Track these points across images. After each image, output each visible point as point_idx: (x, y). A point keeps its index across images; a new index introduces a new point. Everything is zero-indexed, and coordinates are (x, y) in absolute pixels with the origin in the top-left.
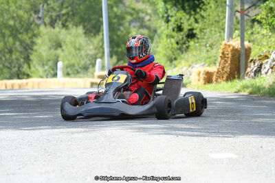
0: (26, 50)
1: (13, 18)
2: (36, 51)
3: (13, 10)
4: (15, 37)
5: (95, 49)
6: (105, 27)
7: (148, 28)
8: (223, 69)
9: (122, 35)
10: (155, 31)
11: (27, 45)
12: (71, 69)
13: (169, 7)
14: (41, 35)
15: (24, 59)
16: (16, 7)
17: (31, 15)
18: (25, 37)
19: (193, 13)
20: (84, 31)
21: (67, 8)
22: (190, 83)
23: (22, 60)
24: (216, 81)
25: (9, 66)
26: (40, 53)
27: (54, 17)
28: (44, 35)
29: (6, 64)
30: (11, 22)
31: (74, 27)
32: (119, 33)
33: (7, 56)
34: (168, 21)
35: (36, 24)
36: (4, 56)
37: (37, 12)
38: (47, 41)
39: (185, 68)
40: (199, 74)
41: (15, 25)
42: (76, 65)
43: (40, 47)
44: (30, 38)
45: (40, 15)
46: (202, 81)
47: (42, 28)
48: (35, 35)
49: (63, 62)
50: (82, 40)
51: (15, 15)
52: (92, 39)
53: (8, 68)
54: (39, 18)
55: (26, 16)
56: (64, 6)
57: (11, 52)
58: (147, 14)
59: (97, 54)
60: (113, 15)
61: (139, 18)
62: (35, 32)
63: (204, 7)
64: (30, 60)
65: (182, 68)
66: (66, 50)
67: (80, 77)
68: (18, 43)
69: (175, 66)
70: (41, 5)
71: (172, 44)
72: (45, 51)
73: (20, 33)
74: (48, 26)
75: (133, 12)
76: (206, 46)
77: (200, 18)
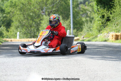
0: (38, 26)
1: (32, 12)
2: (42, 26)
3: (32, 9)
4: (33, 20)
5: (67, 26)
6: (71, 16)
7: (90, 17)
9: (79, 20)
10: (93, 18)
11: (38, 24)
13: (99, 8)
14: (44, 19)
15: (37, 29)
16: (34, 8)
17: (40, 11)
18: (37, 20)
19: (110, 9)
20: (62, 18)
21: (55, 8)
22: (108, 40)
23: (35, 30)
24: (120, 39)
25: (30, 32)
27: (49, 12)
28: (45, 19)
29: (29, 32)
30: (31, 14)
32: (77, 19)
33: (29, 28)
35: (42, 15)
36: (28, 28)
37: (42, 10)
38: (46, 22)
39: (106, 34)
40: (113, 36)
41: (33, 15)
43: (44, 24)
44: (39, 21)
45: (44, 11)
46: (114, 39)
47: (44, 16)
48: (41, 20)
51: (33, 11)
52: (66, 21)
53: (30, 33)
54: (43, 12)
55: (38, 11)
56: (54, 7)
57: (31, 27)
58: (89, 11)
59: (68, 28)
60: (75, 12)
61: (86, 13)
62: (42, 18)
63: (115, 7)
64: (40, 30)
65: (104, 34)
68: (34, 23)
69: (101, 33)
70: (44, 7)
71: (100, 23)
72: (45, 26)
73: (35, 19)
74: (47, 16)
75: (83, 10)
76: (115, 24)
77: (113, 12)
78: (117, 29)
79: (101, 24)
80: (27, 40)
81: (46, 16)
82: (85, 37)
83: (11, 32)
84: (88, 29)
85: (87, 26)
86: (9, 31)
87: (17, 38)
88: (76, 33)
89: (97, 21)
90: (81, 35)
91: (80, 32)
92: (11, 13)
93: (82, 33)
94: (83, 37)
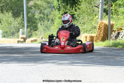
5: (18, 24)
8: (99, 35)
12: (6, 34)
19: (74, 6)
20: (12, 15)
31: (7, 13)
34: (59, 10)
42: (9, 32)
49: (2, 30)
50: (12, 19)
52: (17, 19)
56: (2, 2)
63: (80, 3)
66: (4, 24)
67: (11, 38)
76: (80, 23)
77: (78, 9)
78: (84, 29)
82: (43, 38)
84: (45, 28)
85: (43, 24)
88: (29, 32)
89: (58, 19)
90: (36, 35)
91: (35, 32)
93: (37, 32)
94: (42, 38)
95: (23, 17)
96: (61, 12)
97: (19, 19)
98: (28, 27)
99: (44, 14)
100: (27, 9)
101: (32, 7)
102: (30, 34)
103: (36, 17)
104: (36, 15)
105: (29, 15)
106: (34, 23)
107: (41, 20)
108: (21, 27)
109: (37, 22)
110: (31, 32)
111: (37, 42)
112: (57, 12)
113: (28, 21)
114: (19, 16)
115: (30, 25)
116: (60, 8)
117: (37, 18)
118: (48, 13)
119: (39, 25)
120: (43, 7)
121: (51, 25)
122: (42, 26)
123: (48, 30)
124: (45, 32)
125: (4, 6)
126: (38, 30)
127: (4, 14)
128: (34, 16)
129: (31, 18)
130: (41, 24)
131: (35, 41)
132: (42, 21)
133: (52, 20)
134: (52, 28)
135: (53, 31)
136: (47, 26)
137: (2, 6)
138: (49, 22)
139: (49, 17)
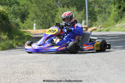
0: (53, 17)
2: (57, 17)
5: (81, 17)
18: (53, 12)
23: (51, 21)
26: (59, 18)
27: (64, 4)
28: (60, 11)
31: (72, 8)
33: (45, 20)
34: (114, 5)
35: (56, 6)
41: (47, 7)
43: (59, 16)
45: (58, 3)
47: (59, 8)
50: (76, 13)
51: (48, 3)
52: (80, 12)
55: (52, 3)
57: (46, 18)
62: (56, 10)
64: (55, 21)
69: (120, 23)
71: (116, 14)
79: (118, 15)
80: (43, 31)
81: (61, 7)
83: (26, 23)
85: (102, 16)
86: (25, 22)
87: (33, 29)
88: (90, 23)
89: (114, 12)
90: (96, 25)
91: (95, 22)
92: (25, 6)
93: (96, 23)
94: (101, 27)
95: (85, 11)
96: (117, 6)
97: (82, 13)
98: (89, 18)
99: (102, 8)
100: (88, 4)
101: (93, 3)
102: (91, 24)
103: (95, 10)
104: (95, 9)
105: (90, 9)
106: (94, 15)
107: (100, 12)
108: (83, 19)
109: (96, 15)
110: (92, 23)
111: (97, 31)
112: (112, 6)
113: (89, 14)
114: (82, 10)
115: (91, 17)
116: (115, 3)
117: (97, 11)
118: (106, 7)
119: (98, 17)
120: (101, 2)
121: (107, 16)
122: (101, 17)
123: (106, 20)
124: (103, 23)
125: (69, 2)
126: (97, 21)
127: (69, 9)
128: (94, 9)
129: (92, 11)
130: (100, 16)
131: (95, 30)
132: (100, 14)
133: (109, 13)
134: (109, 19)
135: (110, 22)
136: (104, 18)
137: (68, 3)
138: (106, 14)
139: (106, 10)
